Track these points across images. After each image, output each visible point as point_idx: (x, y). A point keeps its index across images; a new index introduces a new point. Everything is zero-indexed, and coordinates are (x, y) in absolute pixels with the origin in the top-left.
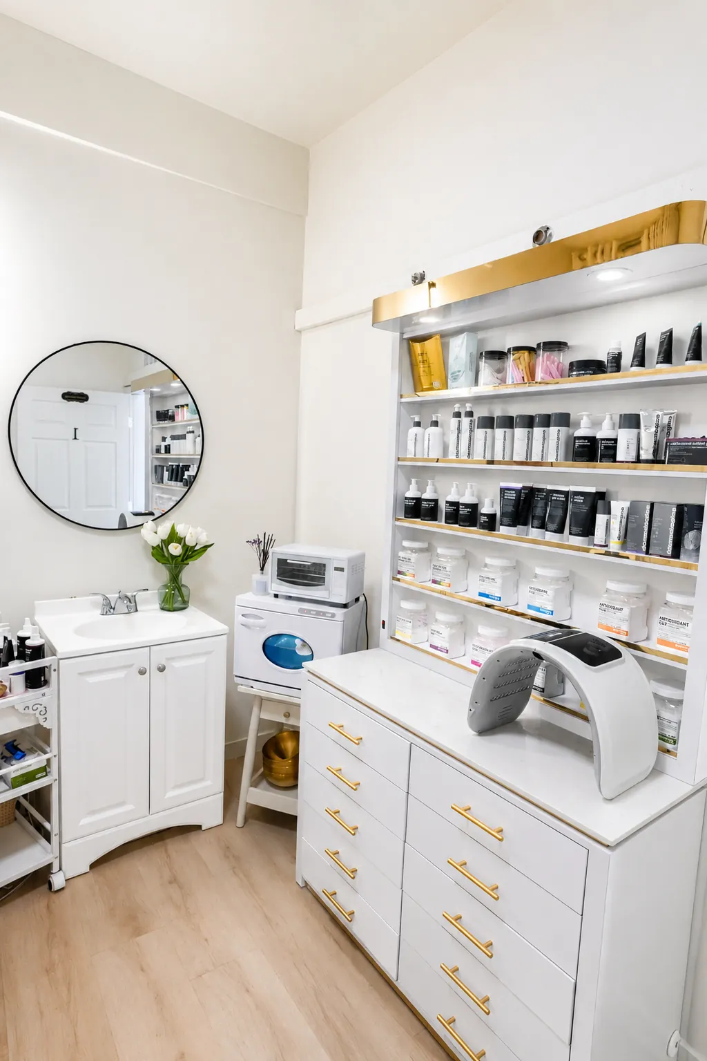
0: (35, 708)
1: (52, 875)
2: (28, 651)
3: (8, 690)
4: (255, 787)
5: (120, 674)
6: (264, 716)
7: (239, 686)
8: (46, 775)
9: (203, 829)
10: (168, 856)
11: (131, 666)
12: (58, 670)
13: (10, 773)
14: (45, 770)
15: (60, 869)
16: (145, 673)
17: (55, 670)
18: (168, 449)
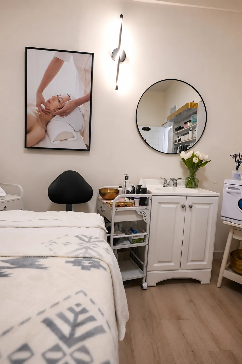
0: (143, 213)
1: (143, 283)
2: (141, 190)
3: (133, 205)
4: (227, 270)
5: (174, 206)
6: (235, 237)
7: (224, 221)
8: (143, 242)
9: (202, 283)
10: (187, 290)
11: (178, 203)
12: (151, 200)
13: (131, 237)
14: (143, 240)
15: (146, 281)
16: (184, 207)
17: (150, 199)
18: (180, 140)
